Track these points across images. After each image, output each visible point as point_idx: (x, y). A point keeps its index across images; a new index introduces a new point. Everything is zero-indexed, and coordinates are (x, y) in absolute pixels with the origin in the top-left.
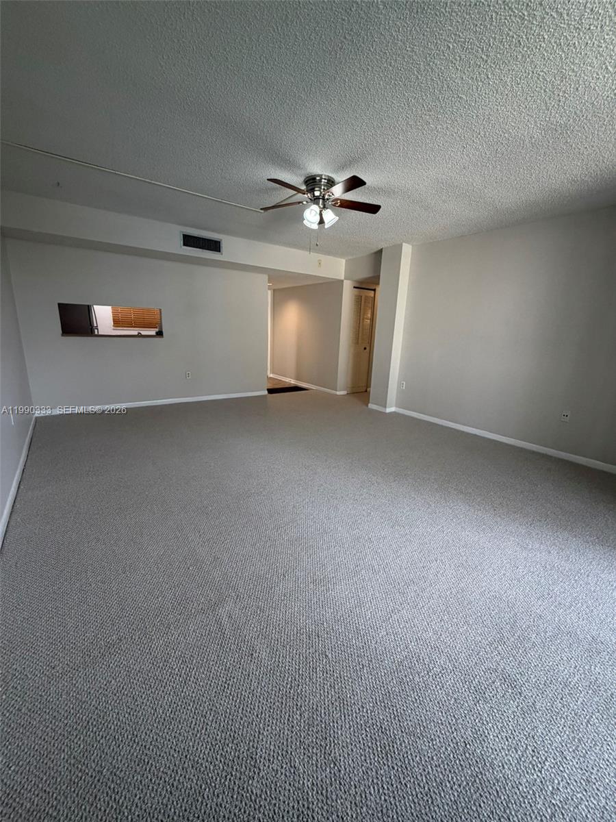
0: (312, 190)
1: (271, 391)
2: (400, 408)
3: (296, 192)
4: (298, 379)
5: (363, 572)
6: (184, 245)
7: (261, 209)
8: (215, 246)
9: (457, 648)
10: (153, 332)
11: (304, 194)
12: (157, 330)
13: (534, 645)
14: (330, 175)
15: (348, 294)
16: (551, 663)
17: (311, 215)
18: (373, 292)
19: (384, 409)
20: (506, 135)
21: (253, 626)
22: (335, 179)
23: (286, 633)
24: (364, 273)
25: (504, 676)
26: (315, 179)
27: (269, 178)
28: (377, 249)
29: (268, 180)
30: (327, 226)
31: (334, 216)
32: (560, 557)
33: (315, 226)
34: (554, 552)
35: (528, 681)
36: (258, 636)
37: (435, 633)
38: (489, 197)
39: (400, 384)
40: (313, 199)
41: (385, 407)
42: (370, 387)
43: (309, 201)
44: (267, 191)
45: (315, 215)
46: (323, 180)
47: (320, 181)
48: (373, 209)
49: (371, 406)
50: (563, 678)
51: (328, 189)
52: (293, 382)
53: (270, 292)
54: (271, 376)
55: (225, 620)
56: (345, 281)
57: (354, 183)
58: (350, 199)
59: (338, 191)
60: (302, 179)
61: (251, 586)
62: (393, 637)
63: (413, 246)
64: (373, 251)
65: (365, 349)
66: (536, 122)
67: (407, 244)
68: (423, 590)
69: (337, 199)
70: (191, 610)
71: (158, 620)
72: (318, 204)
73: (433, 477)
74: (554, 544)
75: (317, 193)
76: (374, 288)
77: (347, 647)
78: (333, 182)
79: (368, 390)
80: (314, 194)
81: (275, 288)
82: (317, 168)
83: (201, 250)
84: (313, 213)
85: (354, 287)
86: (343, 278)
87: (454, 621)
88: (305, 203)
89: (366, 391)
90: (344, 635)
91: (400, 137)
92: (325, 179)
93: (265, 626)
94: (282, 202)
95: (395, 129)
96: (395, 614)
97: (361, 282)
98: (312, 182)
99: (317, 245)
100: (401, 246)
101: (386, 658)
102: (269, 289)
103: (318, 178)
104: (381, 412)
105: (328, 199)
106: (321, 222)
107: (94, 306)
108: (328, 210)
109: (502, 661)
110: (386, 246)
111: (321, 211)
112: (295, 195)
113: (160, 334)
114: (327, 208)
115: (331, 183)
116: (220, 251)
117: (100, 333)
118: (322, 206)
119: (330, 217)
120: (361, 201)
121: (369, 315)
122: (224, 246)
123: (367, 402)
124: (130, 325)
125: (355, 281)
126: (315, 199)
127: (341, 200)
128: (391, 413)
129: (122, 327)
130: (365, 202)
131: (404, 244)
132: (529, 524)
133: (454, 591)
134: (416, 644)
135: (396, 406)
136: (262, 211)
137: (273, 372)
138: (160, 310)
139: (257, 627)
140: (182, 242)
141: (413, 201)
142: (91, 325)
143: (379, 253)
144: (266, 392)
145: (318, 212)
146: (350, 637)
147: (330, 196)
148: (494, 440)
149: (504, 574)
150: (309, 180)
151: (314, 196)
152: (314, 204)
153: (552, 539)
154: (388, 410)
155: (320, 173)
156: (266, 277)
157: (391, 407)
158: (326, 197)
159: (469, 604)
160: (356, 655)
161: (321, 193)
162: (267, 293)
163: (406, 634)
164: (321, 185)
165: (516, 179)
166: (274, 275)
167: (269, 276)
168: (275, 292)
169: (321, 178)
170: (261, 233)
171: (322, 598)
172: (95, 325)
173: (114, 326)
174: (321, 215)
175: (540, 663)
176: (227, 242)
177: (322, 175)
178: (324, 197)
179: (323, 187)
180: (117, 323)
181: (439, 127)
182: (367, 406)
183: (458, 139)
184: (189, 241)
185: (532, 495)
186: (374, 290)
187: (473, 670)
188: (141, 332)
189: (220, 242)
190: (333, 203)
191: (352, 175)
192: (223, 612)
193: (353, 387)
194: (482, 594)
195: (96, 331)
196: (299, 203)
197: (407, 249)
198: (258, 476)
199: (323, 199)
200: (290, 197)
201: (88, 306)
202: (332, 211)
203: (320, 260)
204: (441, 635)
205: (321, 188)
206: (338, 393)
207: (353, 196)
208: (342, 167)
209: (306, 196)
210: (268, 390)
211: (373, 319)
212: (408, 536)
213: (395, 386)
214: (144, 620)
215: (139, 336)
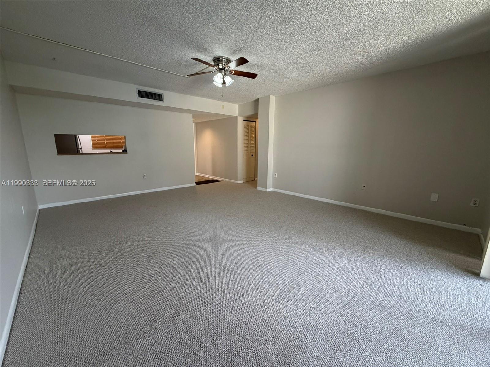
0: (218, 65)
1: (198, 183)
2: (274, 188)
3: (208, 66)
4: (213, 175)
5: (263, 285)
6: (139, 97)
7: (188, 75)
8: (159, 97)
9: (321, 322)
10: (120, 151)
11: (213, 67)
12: (123, 149)
13: (362, 314)
14: (228, 57)
15: (241, 124)
16: (372, 323)
17: (218, 79)
18: (255, 123)
19: (266, 189)
20: (322, 37)
21: (199, 327)
22: (231, 59)
23: (221, 328)
24: (250, 112)
25: (348, 334)
26: (219, 59)
27: (192, 57)
28: (256, 99)
29: (191, 58)
30: (227, 85)
31: (232, 80)
32: (370, 264)
33: (220, 85)
34: (366, 261)
35: (361, 335)
36: (203, 333)
37: (308, 315)
38: (315, 70)
39: (274, 175)
40: (218, 70)
41: (267, 188)
42: (257, 178)
43: (216, 71)
44: (191, 65)
45: (220, 79)
46: (224, 60)
47: (222, 60)
48: (253, 76)
49: (258, 188)
50: (379, 330)
51: (227, 64)
52: (211, 177)
53: (194, 125)
54: (197, 174)
55: (181, 326)
56: (238, 117)
57: (242, 61)
58: (239, 70)
59: (232, 66)
60: (212, 58)
61: (196, 302)
62: (285, 321)
63: (276, 96)
64: (253, 100)
65: (252, 155)
66: (336, 31)
67: (272, 96)
68: (299, 291)
69: (233, 70)
70: (158, 323)
71: (136, 332)
72: (221, 73)
73: (297, 226)
74: (366, 257)
75: (221, 67)
76: (255, 121)
77: (259, 331)
78: (229, 61)
79: (256, 179)
80: (219, 67)
81: (196, 122)
82: (220, 52)
83: (150, 100)
84: (219, 77)
85: (244, 120)
86: (237, 116)
87: (317, 307)
88: (214, 72)
89: (255, 180)
90: (256, 324)
91: (266, 37)
92: (225, 59)
93: (207, 326)
94: (200, 71)
95: (263, 32)
96: (285, 307)
97: (248, 117)
98: (217, 60)
99: (222, 96)
100: (269, 97)
101: (282, 335)
102: (193, 123)
103: (220, 58)
104: (264, 192)
105: (227, 70)
106: (224, 83)
107: (79, 135)
108: (227, 76)
109: (346, 326)
110: (261, 97)
111: (223, 77)
112: (207, 67)
113: (125, 151)
114: (227, 75)
115: (228, 61)
116: (162, 100)
117: (83, 153)
118: (224, 74)
119: (229, 80)
120: (246, 71)
121: (253, 136)
122: (164, 97)
123: (255, 186)
124: (104, 147)
125: (244, 117)
126: (219, 70)
127: (235, 71)
128: (270, 192)
129: (99, 148)
130: (248, 72)
131: (270, 95)
132: (352, 247)
133: (316, 289)
134: (298, 323)
135: (273, 188)
136: (188, 77)
137: (198, 172)
138: (125, 136)
139: (202, 328)
140: (138, 96)
141: (275, 72)
142: (77, 148)
143: (257, 100)
144: (195, 184)
145: (222, 77)
146: (260, 325)
147: (228, 68)
148: (328, 203)
149: (342, 277)
150: (215, 59)
151: (219, 68)
152: (219, 73)
153: (364, 254)
154: (269, 190)
155: (222, 56)
156: (191, 115)
157: (270, 188)
158: (226, 69)
159: (325, 295)
160: (264, 335)
161: (223, 67)
162: (192, 124)
163: (292, 319)
164: (223, 62)
165: (328, 61)
166: (196, 114)
167: (193, 115)
168: (197, 124)
169: (223, 58)
170: (187, 90)
171: (241, 304)
172: (80, 147)
173: (93, 148)
174: (223, 79)
175: (366, 324)
176: (166, 95)
177: (223, 57)
178: (224, 69)
179: (224, 63)
180: (95, 146)
181: (287, 32)
182: (256, 188)
183: (297, 39)
184: (142, 94)
185: (351, 231)
186: (255, 122)
187: (331, 334)
188: (112, 151)
189: (162, 95)
190: (230, 72)
191: (240, 57)
192: (179, 321)
193: (247, 178)
194: (332, 289)
195: (81, 151)
196: (211, 72)
197: (273, 99)
198: (194, 234)
199: (224, 70)
200: (205, 68)
201: (75, 135)
202: (230, 77)
203: (223, 105)
204: (311, 316)
205: (222, 64)
206: (239, 182)
207: (241, 68)
208: (234, 52)
209: (214, 68)
210: (196, 183)
211: (256, 138)
212: (287, 261)
213: (271, 175)
214: (127, 334)
215: (111, 153)
